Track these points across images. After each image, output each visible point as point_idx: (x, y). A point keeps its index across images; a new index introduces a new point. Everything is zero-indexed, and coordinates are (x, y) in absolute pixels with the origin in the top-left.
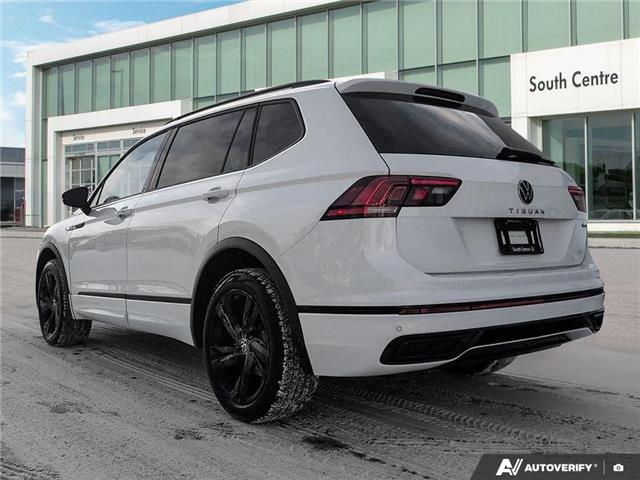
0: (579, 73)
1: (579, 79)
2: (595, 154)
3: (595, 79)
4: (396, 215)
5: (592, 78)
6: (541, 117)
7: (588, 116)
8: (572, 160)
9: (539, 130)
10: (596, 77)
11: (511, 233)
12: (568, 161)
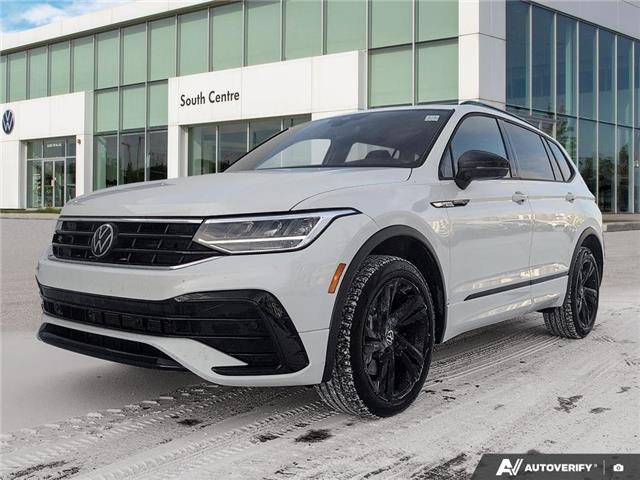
0: (214, 92)
1: (213, 97)
2: (223, 153)
3: (224, 97)
5: (222, 96)
6: (187, 126)
7: (218, 124)
8: (207, 158)
9: (186, 135)
10: (225, 95)
12: (205, 159)
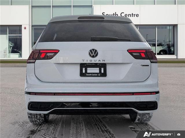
0: (124, 13)
1: (123, 15)
3: (130, 15)
4: (34, 63)
5: (129, 15)
10: (130, 14)
11: (88, 69)
